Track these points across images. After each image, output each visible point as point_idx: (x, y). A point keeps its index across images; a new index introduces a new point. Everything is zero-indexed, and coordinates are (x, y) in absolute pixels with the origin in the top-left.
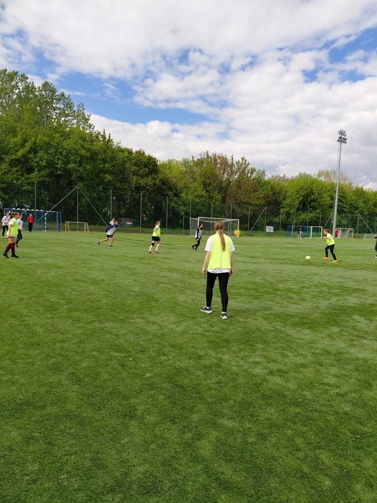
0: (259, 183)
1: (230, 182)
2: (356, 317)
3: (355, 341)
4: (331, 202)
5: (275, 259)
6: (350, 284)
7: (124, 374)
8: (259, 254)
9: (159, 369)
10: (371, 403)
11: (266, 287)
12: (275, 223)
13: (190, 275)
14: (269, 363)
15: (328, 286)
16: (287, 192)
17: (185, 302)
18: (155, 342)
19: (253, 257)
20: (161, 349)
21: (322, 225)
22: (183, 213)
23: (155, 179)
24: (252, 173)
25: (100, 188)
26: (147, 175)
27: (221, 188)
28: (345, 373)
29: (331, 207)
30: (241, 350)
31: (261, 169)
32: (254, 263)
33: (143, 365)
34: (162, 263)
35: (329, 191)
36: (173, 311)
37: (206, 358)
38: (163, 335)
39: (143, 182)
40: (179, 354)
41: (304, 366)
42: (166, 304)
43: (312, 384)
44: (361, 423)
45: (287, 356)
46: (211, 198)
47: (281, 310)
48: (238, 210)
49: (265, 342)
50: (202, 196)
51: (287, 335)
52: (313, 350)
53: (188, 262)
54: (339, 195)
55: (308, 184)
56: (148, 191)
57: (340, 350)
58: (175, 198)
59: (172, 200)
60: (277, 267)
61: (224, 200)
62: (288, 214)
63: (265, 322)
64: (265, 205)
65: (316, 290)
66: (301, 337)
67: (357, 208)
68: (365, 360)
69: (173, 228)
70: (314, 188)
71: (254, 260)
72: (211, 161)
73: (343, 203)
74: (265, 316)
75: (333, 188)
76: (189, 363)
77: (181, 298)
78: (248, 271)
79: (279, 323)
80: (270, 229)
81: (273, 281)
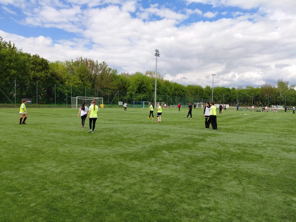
0: (114, 77)
1: (96, 76)
2: (164, 152)
3: (163, 166)
4: (153, 88)
5: (124, 121)
6: (162, 133)
7: (14, 207)
8: (114, 118)
9: (41, 200)
10: (169, 202)
11: (117, 138)
12: (124, 100)
13: (69, 134)
14: (114, 185)
15: (151, 135)
16: (130, 82)
17: (64, 152)
18: (40, 181)
19: (111, 120)
20: (43, 186)
21: (150, 101)
22: (67, 94)
23: (46, 73)
24: (109, 71)
25: (8, 79)
26: (41, 70)
27: (91, 79)
28: (156, 185)
29: (153, 91)
30: (98, 179)
31: (115, 69)
32: (111, 124)
33: (29, 199)
34: (51, 127)
35: (152, 82)
36: (54, 159)
37: (75, 187)
38: (46, 176)
39: (38, 75)
40: (56, 187)
41: (134, 184)
42: (50, 154)
43: (138, 195)
44: (163, 215)
45: (125, 179)
46: (85, 85)
47: (124, 151)
48: (102, 92)
49: (113, 172)
50: (79, 84)
51: (127, 166)
52: (140, 174)
53: (69, 125)
54: (157, 85)
55: (141, 79)
56: (42, 80)
57: (155, 172)
58: (61, 85)
59: (59, 86)
60: (124, 125)
61: (93, 86)
62: (131, 95)
63: (114, 160)
64: (118, 90)
65: (145, 138)
66: (134, 167)
67: (166, 92)
68: (167, 176)
69: (60, 103)
70: (144, 80)
71: (112, 122)
72: (84, 63)
73: (159, 89)
74: (115, 156)
75: (154, 81)
76: (63, 192)
77: (61, 150)
78: (107, 129)
79: (123, 159)
80: (120, 103)
81: (121, 134)
